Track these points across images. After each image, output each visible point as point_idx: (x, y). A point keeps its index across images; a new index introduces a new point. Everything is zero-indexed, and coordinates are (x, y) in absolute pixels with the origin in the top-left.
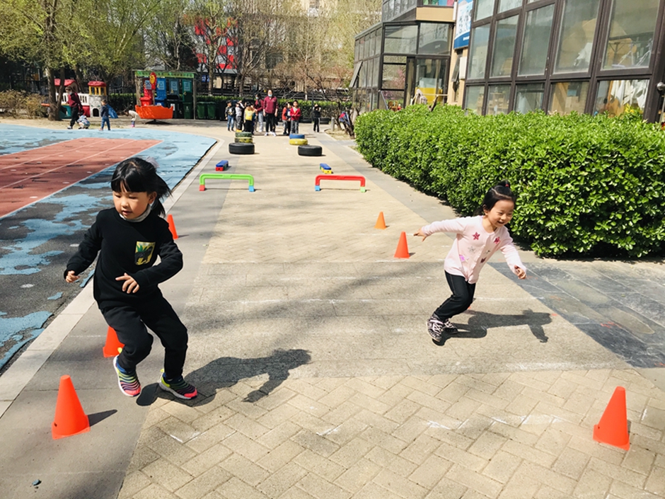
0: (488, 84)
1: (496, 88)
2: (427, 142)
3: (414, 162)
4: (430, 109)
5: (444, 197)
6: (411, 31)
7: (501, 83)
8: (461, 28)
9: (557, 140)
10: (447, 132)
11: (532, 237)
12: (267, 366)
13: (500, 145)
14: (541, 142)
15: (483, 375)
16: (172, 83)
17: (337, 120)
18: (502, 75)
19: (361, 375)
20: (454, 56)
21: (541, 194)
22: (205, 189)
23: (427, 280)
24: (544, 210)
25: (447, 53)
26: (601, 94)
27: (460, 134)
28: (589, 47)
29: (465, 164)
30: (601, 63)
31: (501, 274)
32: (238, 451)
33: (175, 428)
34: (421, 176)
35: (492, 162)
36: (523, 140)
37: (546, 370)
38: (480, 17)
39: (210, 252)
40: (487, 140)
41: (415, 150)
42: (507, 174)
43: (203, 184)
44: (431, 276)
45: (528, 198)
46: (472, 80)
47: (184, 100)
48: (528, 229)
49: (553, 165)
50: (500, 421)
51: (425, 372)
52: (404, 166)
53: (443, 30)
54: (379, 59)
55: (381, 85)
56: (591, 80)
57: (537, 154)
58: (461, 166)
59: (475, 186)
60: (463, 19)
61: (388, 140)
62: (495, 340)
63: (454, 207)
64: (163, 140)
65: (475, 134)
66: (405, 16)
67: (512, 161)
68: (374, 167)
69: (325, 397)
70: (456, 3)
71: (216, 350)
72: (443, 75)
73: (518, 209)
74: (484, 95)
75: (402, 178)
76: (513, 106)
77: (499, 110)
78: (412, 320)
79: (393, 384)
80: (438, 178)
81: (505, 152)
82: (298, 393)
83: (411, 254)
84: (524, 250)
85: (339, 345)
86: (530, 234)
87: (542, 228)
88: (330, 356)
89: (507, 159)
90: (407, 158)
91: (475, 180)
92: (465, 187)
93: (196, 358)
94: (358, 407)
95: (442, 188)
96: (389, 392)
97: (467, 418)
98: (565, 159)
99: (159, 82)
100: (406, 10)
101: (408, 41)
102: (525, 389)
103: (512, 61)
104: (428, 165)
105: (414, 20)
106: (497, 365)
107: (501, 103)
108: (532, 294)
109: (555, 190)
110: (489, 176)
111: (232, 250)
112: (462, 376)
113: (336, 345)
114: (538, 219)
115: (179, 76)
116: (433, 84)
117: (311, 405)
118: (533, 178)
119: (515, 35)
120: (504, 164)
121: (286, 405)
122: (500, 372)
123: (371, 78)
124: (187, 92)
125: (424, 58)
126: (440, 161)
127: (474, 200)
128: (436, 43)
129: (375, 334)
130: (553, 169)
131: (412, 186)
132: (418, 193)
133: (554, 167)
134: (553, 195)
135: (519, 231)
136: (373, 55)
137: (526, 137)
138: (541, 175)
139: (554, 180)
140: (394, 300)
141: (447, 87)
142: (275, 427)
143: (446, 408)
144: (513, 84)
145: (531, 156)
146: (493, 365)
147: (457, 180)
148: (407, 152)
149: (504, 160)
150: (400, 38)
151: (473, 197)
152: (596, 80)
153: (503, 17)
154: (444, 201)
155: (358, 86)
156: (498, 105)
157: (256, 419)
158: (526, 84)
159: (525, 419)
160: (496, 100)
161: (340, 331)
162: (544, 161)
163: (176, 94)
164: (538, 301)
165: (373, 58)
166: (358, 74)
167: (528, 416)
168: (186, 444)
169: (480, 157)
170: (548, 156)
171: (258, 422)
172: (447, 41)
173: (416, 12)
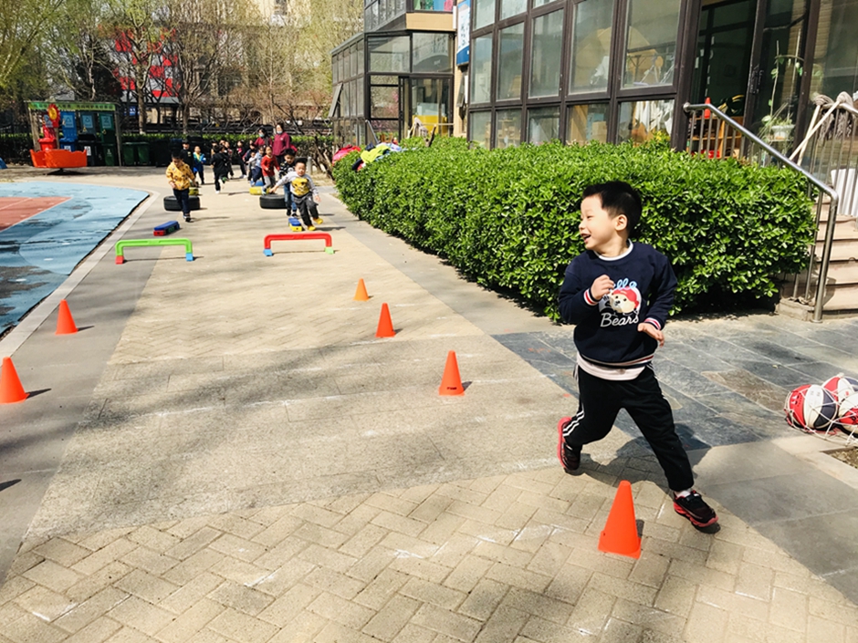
0: (494, 109)
1: (505, 114)
2: (418, 185)
3: (406, 211)
4: (427, 143)
5: (443, 255)
6: (401, 44)
7: (511, 108)
8: (463, 38)
9: (565, 177)
10: (441, 172)
11: (545, 299)
12: (185, 499)
13: (501, 187)
14: (546, 181)
15: (471, 481)
16: (84, 117)
17: (316, 160)
18: (510, 97)
19: (313, 499)
20: (458, 73)
21: (550, 245)
22: (124, 261)
23: (414, 364)
24: (555, 265)
25: (449, 70)
26: (624, 119)
27: (455, 174)
28: (606, 60)
29: (463, 212)
30: (620, 81)
31: (506, 349)
32: (129, 623)
33: (41, 602)
34: (416, 229)
35: (493, 208)
36: (527, 180)
37: (551, 467)
38: (480, 25)
39: (121, 348)
40: (486, 181)
41: (407, 197)
42: (510, 222)
43: (120, 254)
44: (419, 358)
45: (536, 251)
46: (476, 105)
47: (103, 141)
48: (538, 289)
49: (562, 208)
50: (487, 539)
51: (398, 485)
52: (396, 217)
53: (441, 41)
54: (362, 80)
55: (370, 114)
56: (611, 102)
57: (542, 196)
58: (459, 215)
59: (477, 240)
61: (373, 184)
62: (490, 434)
63: (457, 267)
64: (72, 196)
65: (473, 174)
66: (393, 23)
67: (515, 206)
68: (361, 219)
69: (262, 534)
70: (455, 7)
71: (115, 483)
72: (446, 99)
73: (525, 265)
74: (492, 123)
75: (395, 233)
76: (525, 137)
77: (510, 141)
78: (389, 417)
79: (355, 505)
80: (435, 232)
81: (506, 196)
82: (225, 533)
83: (397, 331)
84: (538, 316)
85: (288, 460)
86: (542, 296)
87: (555, 287)
88: (275, 478)
89: (509, 205)
90: (397, 206)
91: (475, 231)
92: (465, 241)
93: (84, 499)
94: (304, 543)
95: (441, 244)
96: (348, 516)
97: (446, 541)
98: (576, 200)
99: (65, 117)
100: (393, 17)
101: (401, 56)
102: (522, 495)
103: (520, 80)
104: (422, 215)
105: (404, 29)
106: (490, 466)
107: (511, 132)
108: (541, 371)
109: (566, 239)
110: (491, 227)
111: (152, 344)
112: (445, 485)
113: (284, 461)
114: (549, 277)
115: (94, 109)
116: (434, 109)
117: (241, 547)
118: (540, 226)
119: (522, 48)
120: (507, 210)
121: (206, 550)
122: (493, 475)
123: (354, 105)
124: (107, 130)
125: (421, 77)
126: (435, 209)
127: (476, 257)
128: (434, 59)
129: (338, 441)
130: (561, 213)
131: (408, 242)
132: (415, 251)
133: (563, 211)
134: (564, 246)
135: (530, 293)
136: (355, 75)
137: (530, 175)
138: (548, 222)
139: (564, 227)
140: (368, 393)
141: (452, 113)
142: (187, 581)
143: (421, 529)
144: (524, 108)
145: (536, 198)
146: (486, 467)
147: (456, 233)
148: (397, 200)
149: (506, 205)
150: (391, 53)
151: (475, 254)
152: (616, 101)
153: (506, 24)
154: (446, 260)
155: (339, 116)
156: (509, 136)
157: (162, 574)
158: (539, 108)
159: (519, 533)
160: (506, 130)
161: (292, 442)
162: (551, 204)
163: (91, 132)
164: (548, 379)
165: (355, 79)
166: (339, 99)
167: (522, 529)
168: (55, 623)
169: (478, 202)
170: (556, 198)
171: (164, 579)
172: (447, 54)
173: (405, 19)
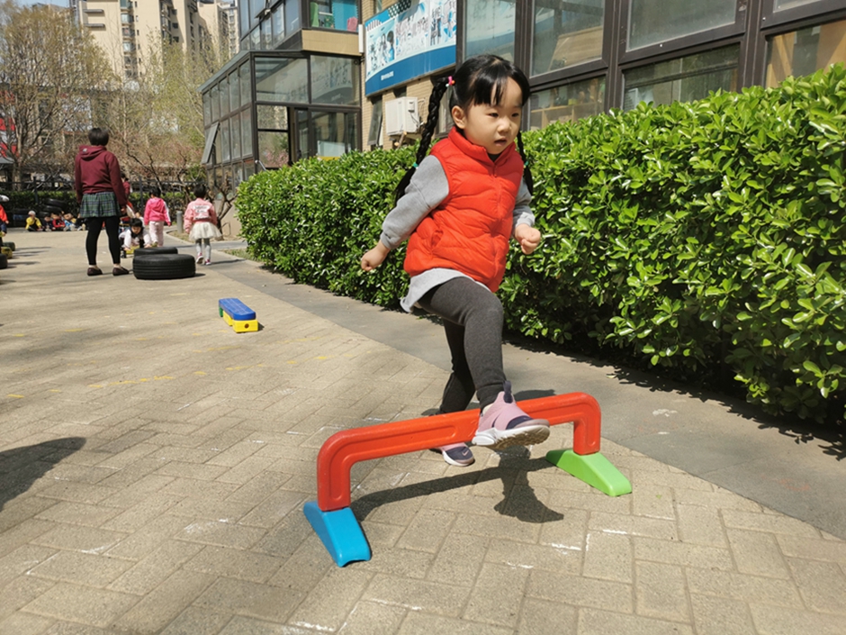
8: (374, 61)
20: (367, 106)
25: (355, 103)
54: (249, 111)
55: (258, 154)
60: (376, 49)
70: (360, 27)
100: (282, 39)
105: (299, 50)
125: (322, 110)
136: (238, 108)
144: (613, 72)
155: (215, 163)
165: (238, 113)
166: (214, 142)
172: (351, 86)
173: (301, 38)
